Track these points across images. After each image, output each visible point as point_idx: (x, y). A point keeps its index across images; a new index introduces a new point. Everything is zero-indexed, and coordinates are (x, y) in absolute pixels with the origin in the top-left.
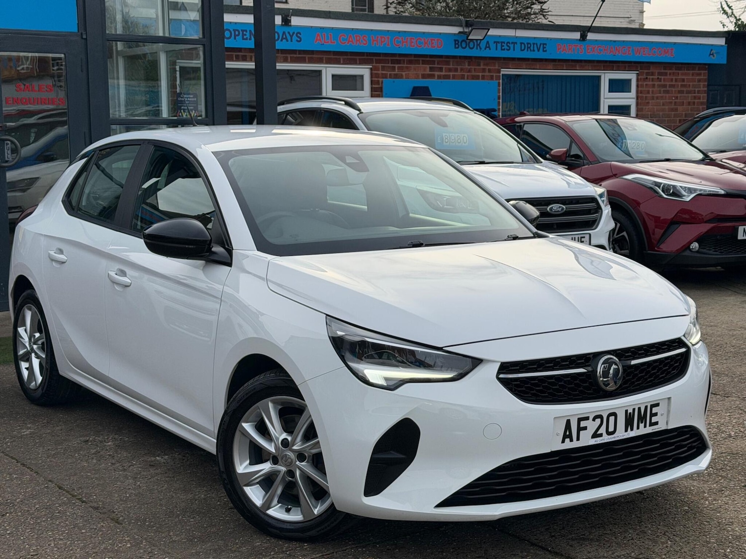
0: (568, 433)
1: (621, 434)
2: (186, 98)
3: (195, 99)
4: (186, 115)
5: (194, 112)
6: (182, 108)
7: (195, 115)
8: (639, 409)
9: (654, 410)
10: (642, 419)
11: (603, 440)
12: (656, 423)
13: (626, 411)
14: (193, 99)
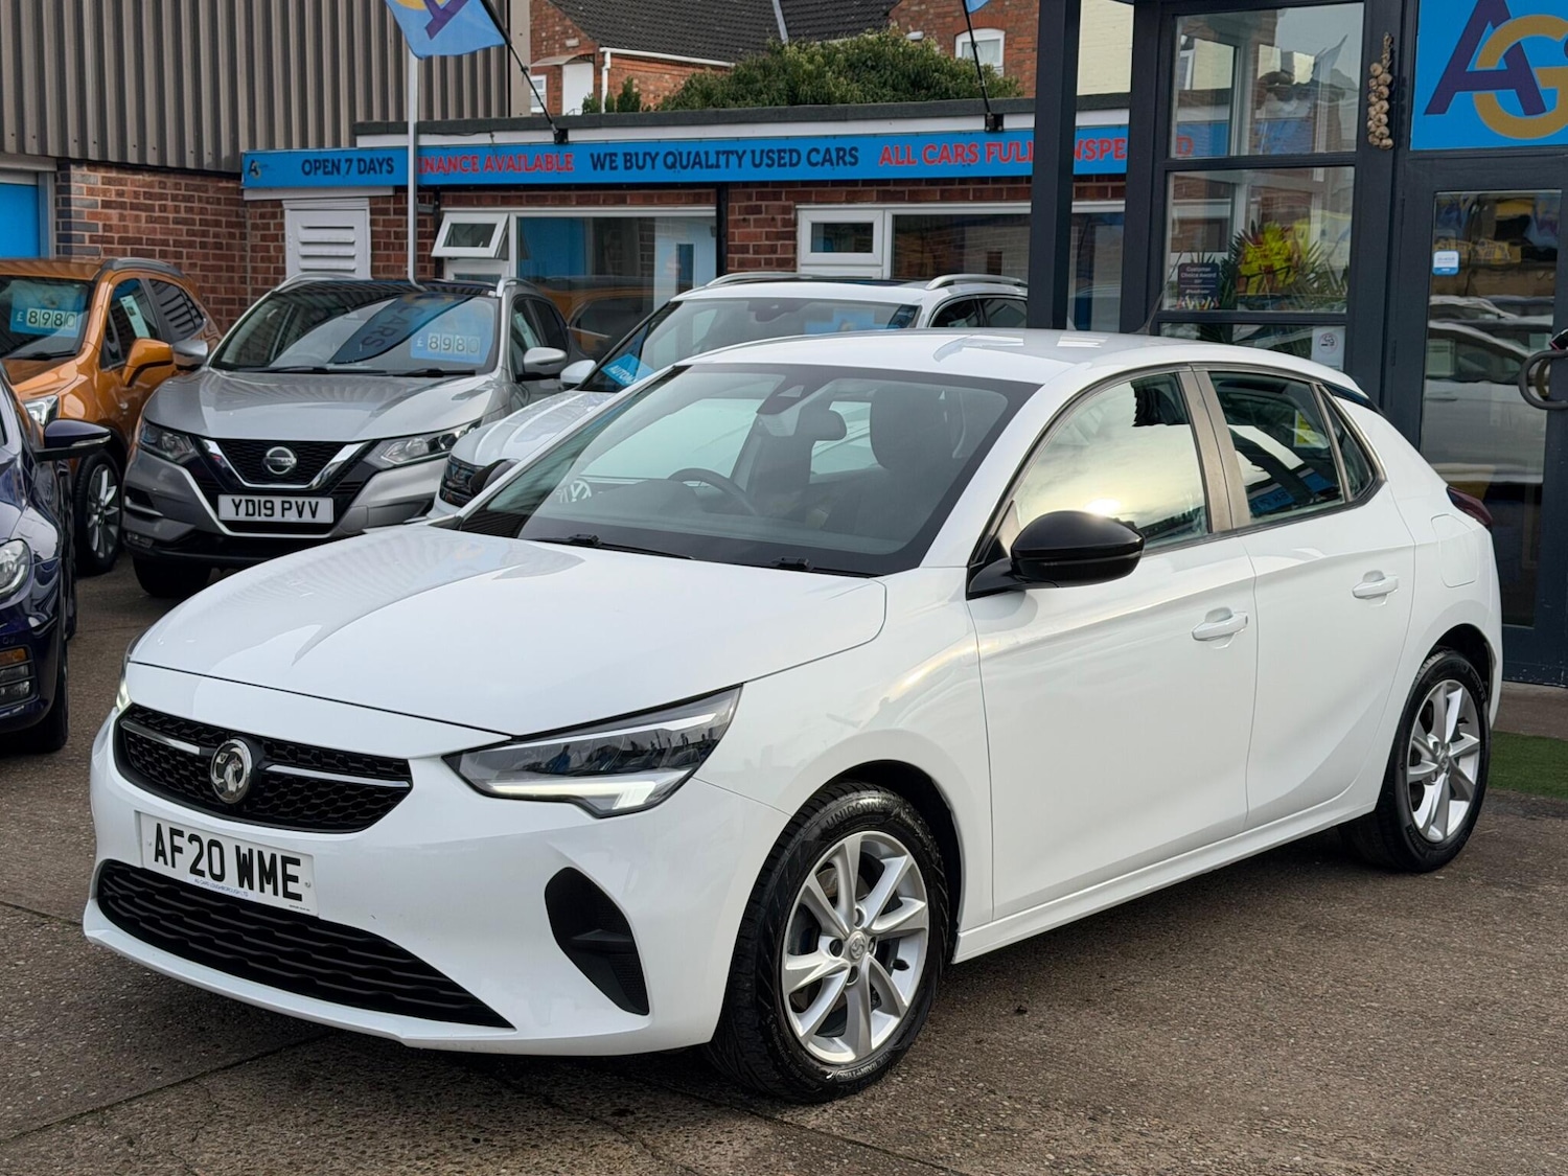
0: (160, 848)
1: (231, 886)
2: (1196, 273)
3: (1214, 275)
4: (1195, 306)
5: (1209, 299)
6: (1188, 291)
7: (1212, 304)
8: (260, 854)
9: (291, 869)
10: (268, 875)
11: (223, 888)
12: (298, 897)
13: (238, 848)
14: (1210, 275)
